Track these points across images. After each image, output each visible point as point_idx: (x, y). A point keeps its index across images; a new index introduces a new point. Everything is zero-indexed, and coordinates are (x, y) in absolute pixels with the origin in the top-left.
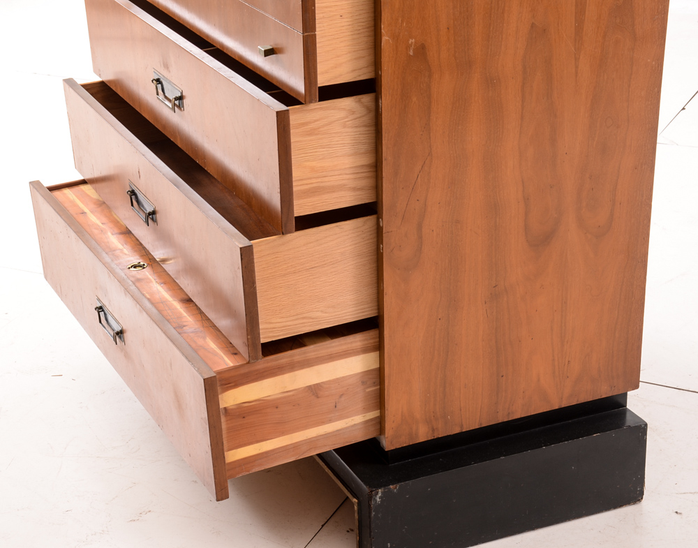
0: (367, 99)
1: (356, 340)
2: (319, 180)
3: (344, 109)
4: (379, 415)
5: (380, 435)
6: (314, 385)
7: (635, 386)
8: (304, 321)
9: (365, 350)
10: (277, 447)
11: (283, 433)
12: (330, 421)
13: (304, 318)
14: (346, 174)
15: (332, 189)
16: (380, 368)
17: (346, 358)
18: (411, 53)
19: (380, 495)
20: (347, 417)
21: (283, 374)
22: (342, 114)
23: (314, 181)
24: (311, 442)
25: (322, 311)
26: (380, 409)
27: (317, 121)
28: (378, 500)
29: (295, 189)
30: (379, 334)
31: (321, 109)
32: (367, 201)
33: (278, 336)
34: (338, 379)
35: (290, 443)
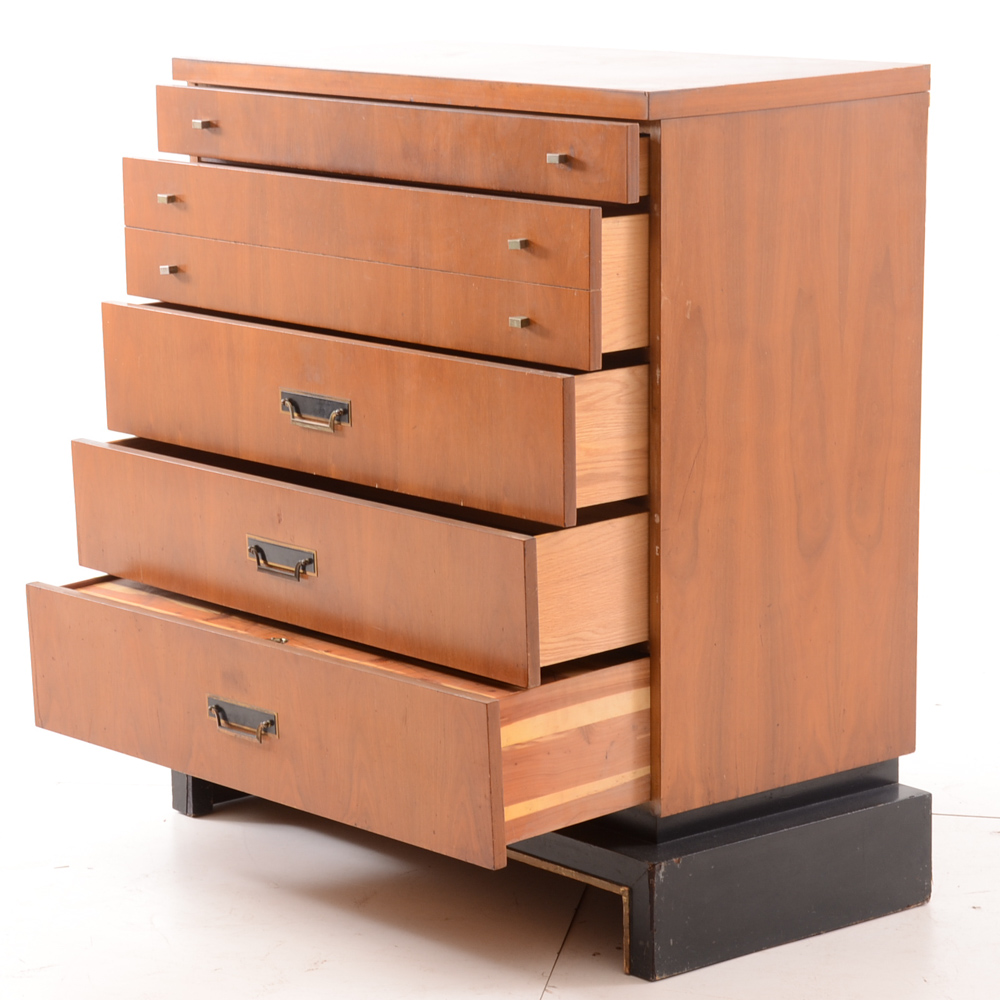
0: (640, 371)
1: (627, 671)
2: (594, 465)
3: (618, 382)
4: (649, 772)
5: (651, 799)
6: (586, 726)
7: (911, 748)
8: (576, 642)
9: (637, 684)
10: (548, 807)
11: (553, 789)
12: (600, 776)
13: (575, 639)
14: (619, 460)
15: (606, 477)
16: (651, 709)
17: (617, 693)
18: (688, 317)
19: (663, 870)
20: (618, 773)
21: (555, 709)
22: (617, 387)
23: (589, 466)
24: (581, 802)
25: (593, 631)
26: (651, 765)
27: (591, 394)
28: (661, 877)
29: (578, 474)
30: (651, 664)
31: (597, 380)
32: (639, 495)
33: (551, 660)
34: (609, 720)
35: (559, 803)
